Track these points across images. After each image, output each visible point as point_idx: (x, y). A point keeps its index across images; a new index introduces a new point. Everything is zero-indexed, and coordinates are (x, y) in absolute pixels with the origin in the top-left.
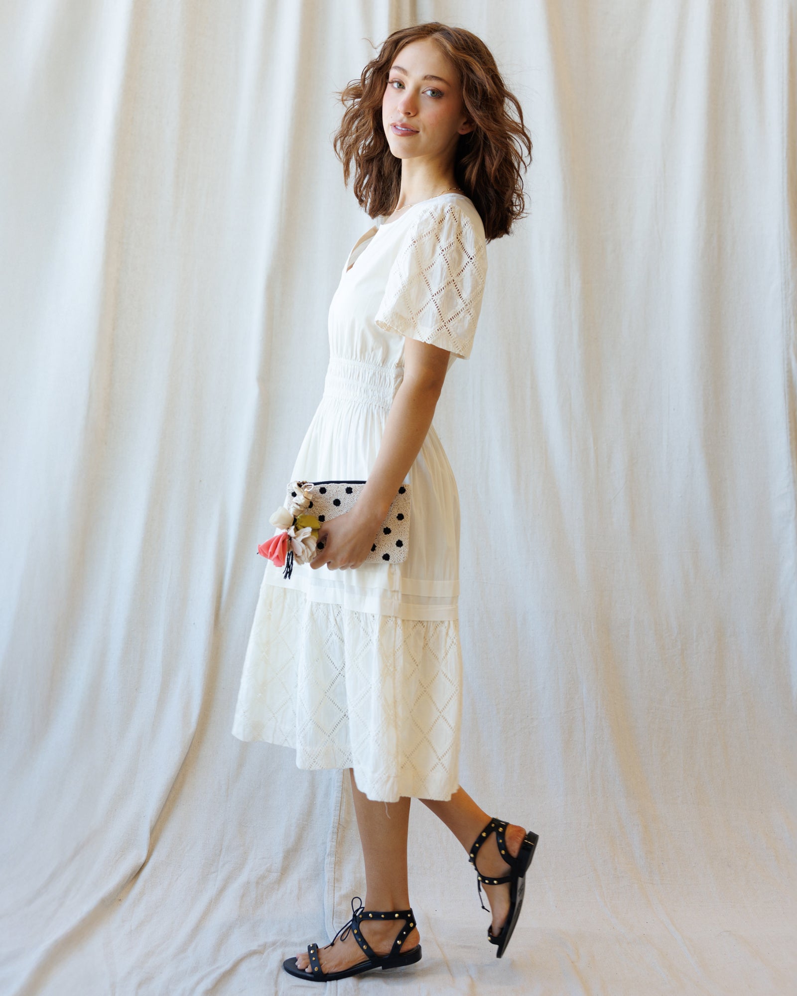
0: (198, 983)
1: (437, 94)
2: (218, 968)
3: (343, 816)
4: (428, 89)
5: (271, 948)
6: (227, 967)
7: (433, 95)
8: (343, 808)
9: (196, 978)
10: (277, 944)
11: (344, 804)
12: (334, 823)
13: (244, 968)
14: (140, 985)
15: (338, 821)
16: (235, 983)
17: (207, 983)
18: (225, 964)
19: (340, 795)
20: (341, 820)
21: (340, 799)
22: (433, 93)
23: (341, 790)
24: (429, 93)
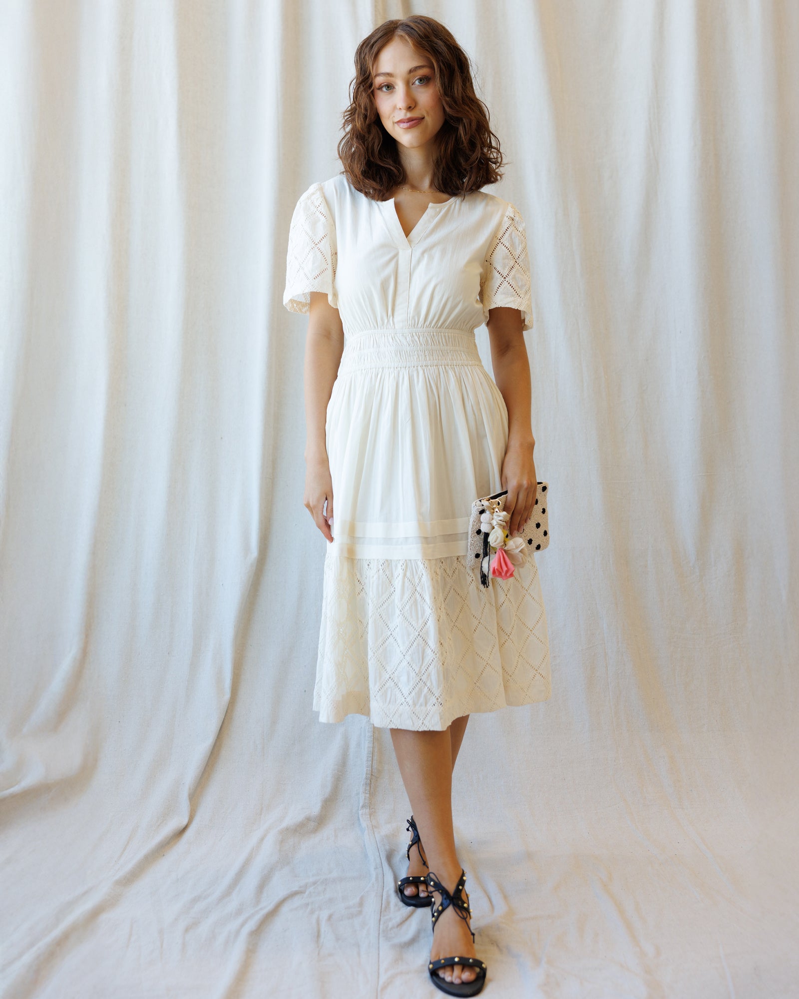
0: (242, 925)
1: (425, 80)
2: (261, 909)
3: (375, 766)
4: (416, 78)
5: (313, 887)
6: (270, 907)
7: (422, 82)
8: (375, 758)
9: (240, 920)
10: (318, 883)
11: (376, 754)
12: (367, 774)
13: (285, 908)
14: (187, 930)
15: (371, 772)
16: (278, 923)
17: (251, 925)
18: (267, 905)
19: (371, 745)
20: (373, 770)
21: (372, 749)
22: (421, 81)
23: (372, 740)
24: (417, 83)
